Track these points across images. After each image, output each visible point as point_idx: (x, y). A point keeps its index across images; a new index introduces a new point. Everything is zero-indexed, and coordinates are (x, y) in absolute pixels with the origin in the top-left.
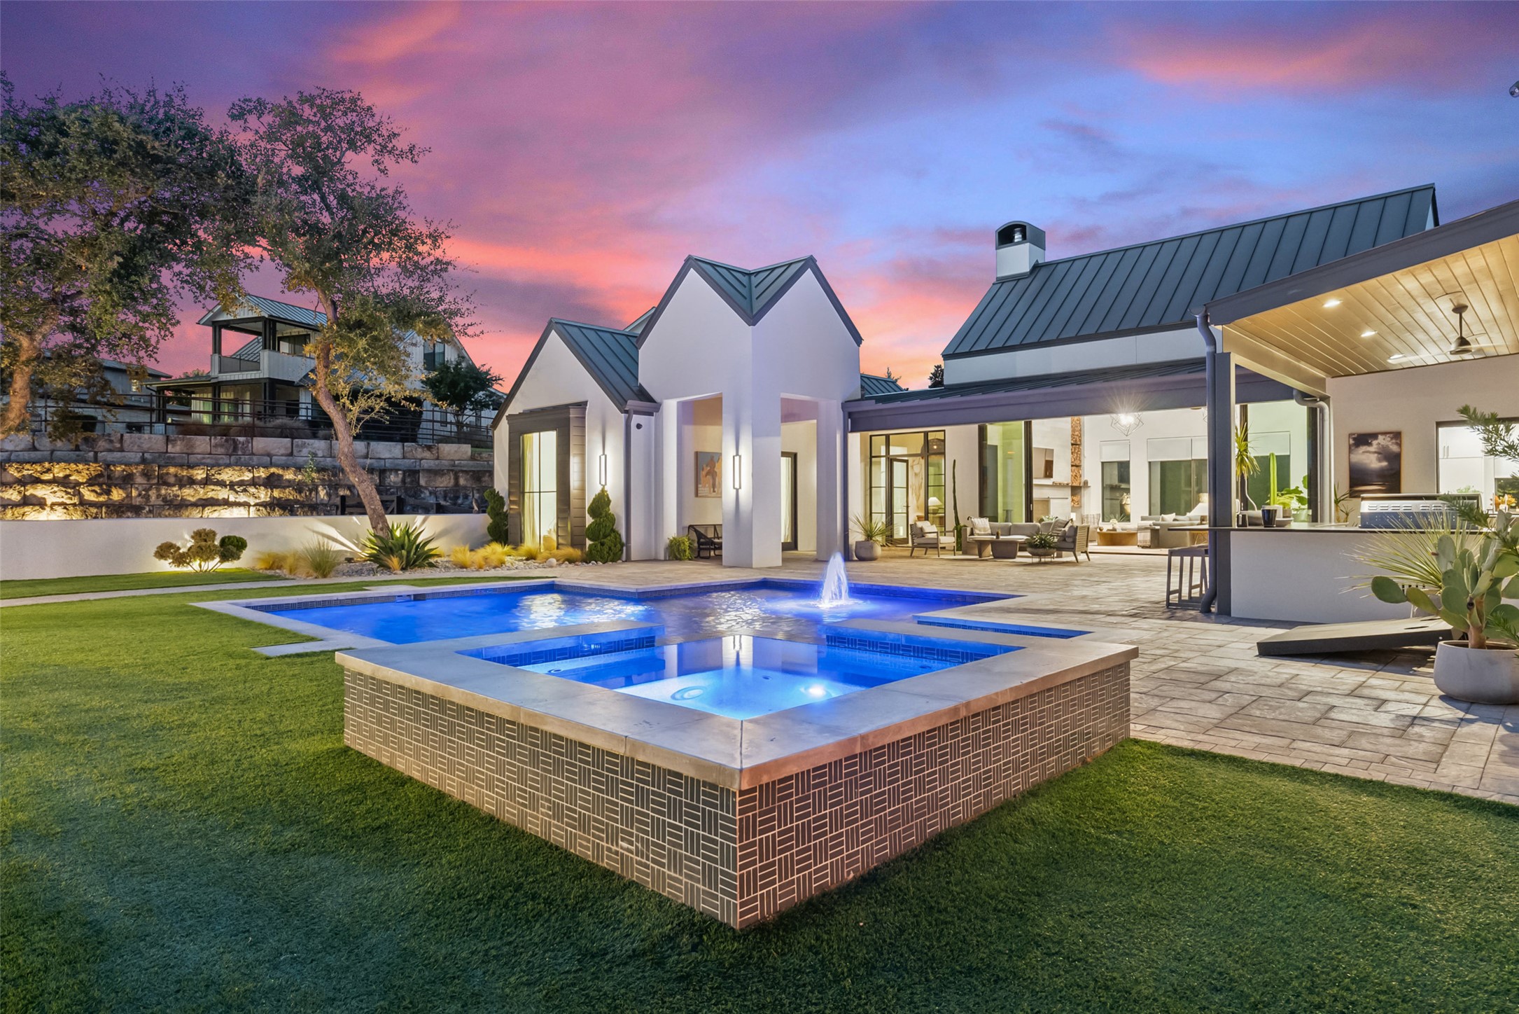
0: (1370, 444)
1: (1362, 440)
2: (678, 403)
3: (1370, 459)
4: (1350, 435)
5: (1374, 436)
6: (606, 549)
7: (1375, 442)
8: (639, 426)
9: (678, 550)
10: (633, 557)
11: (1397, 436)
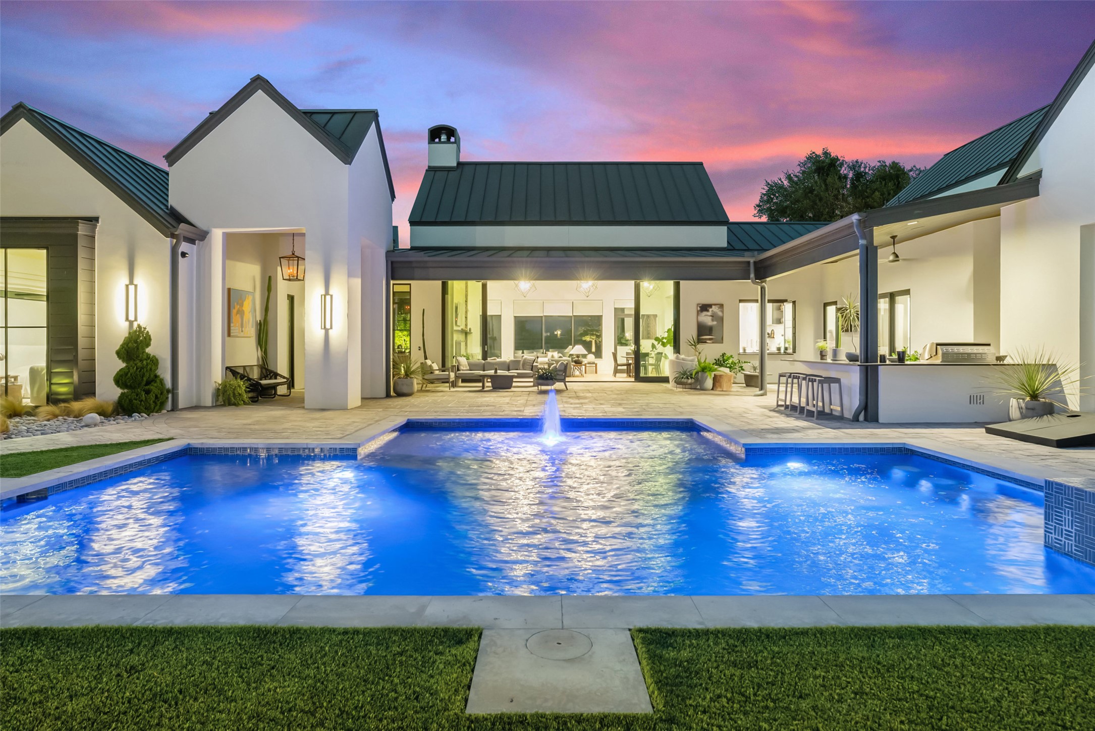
0: (708, 311)
1: (704, 308)
2: (223, 233)
3: (706, 319)
4: (698, 304)
5: (710, 306)
6: (152, 397)
7: (710, 310)
8: (184, 255)
9: (234, 394)
10: (181, 405)
11: (721, 306)
